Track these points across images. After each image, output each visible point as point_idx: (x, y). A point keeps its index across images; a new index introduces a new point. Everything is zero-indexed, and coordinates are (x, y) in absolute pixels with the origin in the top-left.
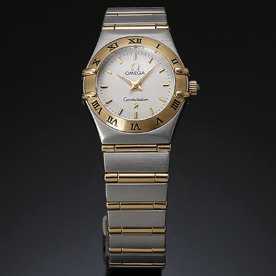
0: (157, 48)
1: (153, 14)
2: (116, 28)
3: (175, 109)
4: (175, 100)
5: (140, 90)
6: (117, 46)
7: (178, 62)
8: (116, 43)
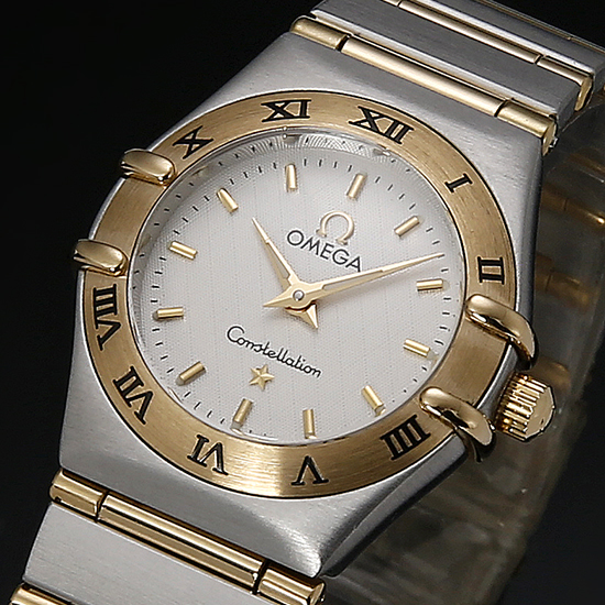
0: (451, 187)
1: (541, 57)
2: (349, 48)
3: (397, 455)
4: (413, 420)
5: (309, 324)
6: (303, 115)
7: (501, 278)
8: (304, 103)
